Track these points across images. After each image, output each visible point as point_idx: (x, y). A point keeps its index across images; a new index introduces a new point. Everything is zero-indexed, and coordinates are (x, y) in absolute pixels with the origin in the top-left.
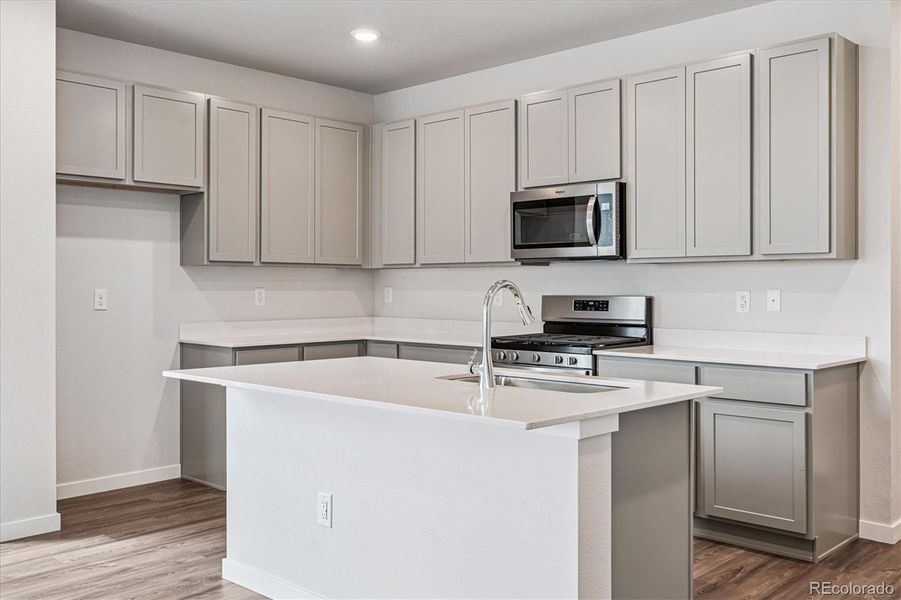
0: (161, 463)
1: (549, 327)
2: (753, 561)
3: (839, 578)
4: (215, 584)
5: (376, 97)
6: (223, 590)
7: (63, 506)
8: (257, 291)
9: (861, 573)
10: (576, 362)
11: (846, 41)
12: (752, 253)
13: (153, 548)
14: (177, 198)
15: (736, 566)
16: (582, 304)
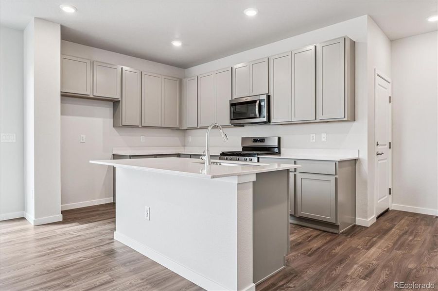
0: (106, 197)
1: (244, 148)
2: (316, 233)
3: (348, 240)
4: (112, 241)
5: (186, 70)
6: (115, 243)
7: (63, 212)
8: (142, 137)
9: (356, 238)
10: (251, 160)
11: (350, 39)
12: (316, 119)
13: (93, 227)
14: (112, 103)
15: (309, 235)
16: (255, 140)
